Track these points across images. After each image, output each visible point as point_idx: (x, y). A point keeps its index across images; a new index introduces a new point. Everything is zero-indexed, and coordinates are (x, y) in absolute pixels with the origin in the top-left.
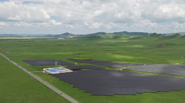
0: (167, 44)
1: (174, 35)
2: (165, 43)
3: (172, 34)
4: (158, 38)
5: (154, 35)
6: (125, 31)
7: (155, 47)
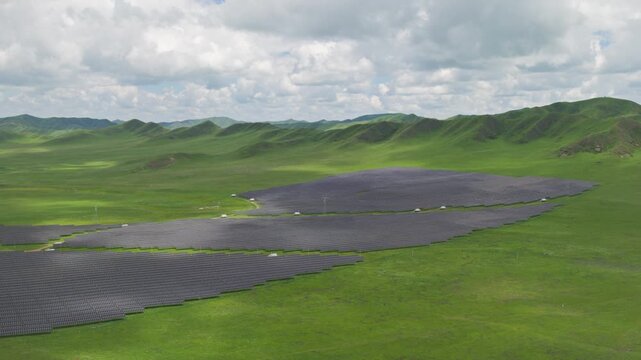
0: (181, 156)
1: (199, 125)
2: (175, 152)
3: (187, 121)
4: (148, 139)
5: (134, 125)
6: (26, 115)
7: (145, 168)
